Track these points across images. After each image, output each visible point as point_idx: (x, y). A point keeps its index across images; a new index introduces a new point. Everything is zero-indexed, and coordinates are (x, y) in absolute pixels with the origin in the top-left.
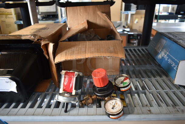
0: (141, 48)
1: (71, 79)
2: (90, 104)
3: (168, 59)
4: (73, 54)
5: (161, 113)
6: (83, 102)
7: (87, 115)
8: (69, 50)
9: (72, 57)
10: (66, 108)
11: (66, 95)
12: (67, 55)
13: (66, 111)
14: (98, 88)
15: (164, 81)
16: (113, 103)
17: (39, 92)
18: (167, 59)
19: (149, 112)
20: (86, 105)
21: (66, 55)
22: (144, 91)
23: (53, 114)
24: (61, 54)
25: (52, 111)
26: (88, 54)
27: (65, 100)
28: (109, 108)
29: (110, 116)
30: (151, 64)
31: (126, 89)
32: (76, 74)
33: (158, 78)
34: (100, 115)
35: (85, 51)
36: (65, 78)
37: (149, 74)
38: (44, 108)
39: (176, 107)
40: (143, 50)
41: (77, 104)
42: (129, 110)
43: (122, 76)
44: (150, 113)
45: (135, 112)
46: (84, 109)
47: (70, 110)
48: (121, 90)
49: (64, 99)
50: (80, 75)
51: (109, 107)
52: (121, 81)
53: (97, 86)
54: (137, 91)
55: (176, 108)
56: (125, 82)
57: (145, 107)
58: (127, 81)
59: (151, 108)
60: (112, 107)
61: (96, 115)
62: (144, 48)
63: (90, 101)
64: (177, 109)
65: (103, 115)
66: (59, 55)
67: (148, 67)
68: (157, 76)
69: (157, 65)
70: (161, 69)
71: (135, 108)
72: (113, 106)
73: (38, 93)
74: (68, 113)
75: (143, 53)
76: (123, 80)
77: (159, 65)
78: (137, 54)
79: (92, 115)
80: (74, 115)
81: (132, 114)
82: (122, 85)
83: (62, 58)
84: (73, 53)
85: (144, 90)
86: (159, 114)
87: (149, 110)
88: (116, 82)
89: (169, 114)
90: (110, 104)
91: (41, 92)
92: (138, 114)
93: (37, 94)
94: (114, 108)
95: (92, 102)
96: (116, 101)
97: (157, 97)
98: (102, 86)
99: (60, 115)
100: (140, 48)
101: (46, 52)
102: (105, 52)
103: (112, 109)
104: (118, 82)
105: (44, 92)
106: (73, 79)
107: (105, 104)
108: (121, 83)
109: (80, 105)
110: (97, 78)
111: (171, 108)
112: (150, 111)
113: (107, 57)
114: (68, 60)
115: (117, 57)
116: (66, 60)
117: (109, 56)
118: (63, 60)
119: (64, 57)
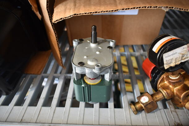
12: (77, 5)
17: (32, 74)
21: (75, 5)
24: (66, 5)
25: (54, 112)
38: (40, 107)
83: (68, 11)
91: (35, 74)
93: (29, 77)
101: (36, 6)
105: (39, 74)
113: (163, 8)
114: (80, 14)
115: (182, 9)
116: (75, 14)
117: (167, 7)
118: (69, 16)
119: (72, 10)
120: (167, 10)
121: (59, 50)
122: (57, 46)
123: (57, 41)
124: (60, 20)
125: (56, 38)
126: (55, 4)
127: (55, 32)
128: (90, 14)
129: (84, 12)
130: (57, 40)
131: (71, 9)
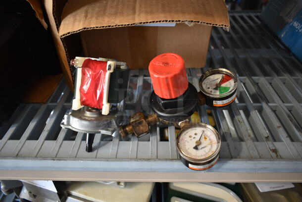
0: (247, 14)
1: (99, 78)
2: (144, 134)
4: (104, 14)
5: (300, 158)
6: (127, 129)
7: (137, 159)
8: (93, 6)
9: (100, 21)
10: (89, 143)
11: (88, 114)
12: (89, 16)
13: (90, 149)
14: (163, 99)
16: (196, 134)
17: (34, 103)
19: (274, 154)
20: (133, 135)
21: (86, 16)
22: (259, 104)
23: (59, 155)
24: (75, 16)
25: (60, 146)
26: (139, 15)
27: (86, 127)
28: (187, 147)
29: (189, 164)
30: (270, 48)
31: (226, 102)
32: (110, 66)
34: (166, 160)
35: (134, 9)
36: (84, 74)
37: (267, 68)
38: (42, 141)
40: (250, 17)
41: (113, 135)
42: (229, 148)
43: (219, 72)
44: (277, 156)
45: (242, 154)
46: (130, 143)
47: (99, 146)
48: (214, 103)
49: (83, 126)
50: (122, 67)
51: (186, 143)
52: (214, 83)
53: (161, 97)
54: (244, 104)
56: (223, 85)
57: (264, 141)
58: (230, 84)
59: (278, 145)
60: (194, 145)
61: (157, 158)
62: (252, 15)
63: (144, 127)
65: (172, 160)
66: (69, 16)
67: (264, 53)
68: (283, 73)
69: (281, 48)
71: (243, 143)
72: (197, 142)
73: (31, 105)
74: (94, 153)
75: (252, 24)
76: (219, 81)
77: (288, 50)
78: (239, 26)
79: (148, 160)
80: (107, 159)
81: (236, 158)
82: (217, 94)
83: (77, 23)
84: (102, 13)
85: (259, 102)
86: (296, 160)
87: (274, 148)
88: (204, 86)
90: (190, 137)
91: (39, 103)
92: (251, 158)
94: (200, 147)
95: (147, 130)
96: (203, 131)
97: (288, 119)
98: (173, 97)
99: (76, 158)
100: (244, 15)
102: (183, 12)
103: (195, 150)
104: (208, 86)
106: (104, 78)
107: (178, 138)
108: (216, 89)
109: (122, 134)
110: (161, 77)
112: (275, 151)
113: (186, 23)
114: (91, 28)
115: (210, 24)
116: (85, 28)
117: (192, 21)
118: (78, 30)
119: (81, 23)
120: (192, 24)
121: (70, 70)
122: (68, 64)
123: (67, 58)
124: (68, 35)
125: (66, 52)
126: (62, 14)
127: (64, 45)
128: (102, 28)
129: (95, 26)
130: (66, 55)
131: (80, 21)
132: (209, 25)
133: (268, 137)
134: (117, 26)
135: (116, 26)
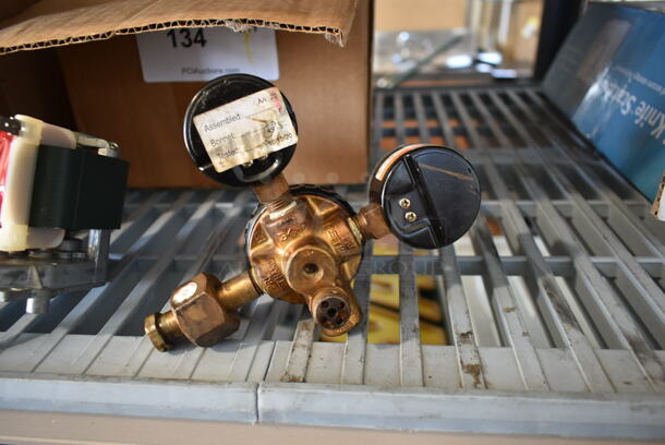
3: (634, 106)
5: (547, 389)
15: (605, 219)
18: (629, 106)
19: (470, 378)
33: (573, 201)
39: (658, 353)
40: (524, 96)
44: (478, 382)
50: (101, 152)
55: (656, 358)
57: (452, 344)
64: (660, 363)
68: (566, 194)
69: (579, 146)
70: (595, 163)
87: (475, 362)
89: (600, 396)
111: (620, 360)
112: (475, 370)
113: (227, 25)
117: (244, 21)
120: (243, 27)
132: (289, 29)
133: (470, 333)
134: (71, 42)
135: (68, 40)
